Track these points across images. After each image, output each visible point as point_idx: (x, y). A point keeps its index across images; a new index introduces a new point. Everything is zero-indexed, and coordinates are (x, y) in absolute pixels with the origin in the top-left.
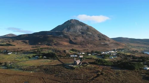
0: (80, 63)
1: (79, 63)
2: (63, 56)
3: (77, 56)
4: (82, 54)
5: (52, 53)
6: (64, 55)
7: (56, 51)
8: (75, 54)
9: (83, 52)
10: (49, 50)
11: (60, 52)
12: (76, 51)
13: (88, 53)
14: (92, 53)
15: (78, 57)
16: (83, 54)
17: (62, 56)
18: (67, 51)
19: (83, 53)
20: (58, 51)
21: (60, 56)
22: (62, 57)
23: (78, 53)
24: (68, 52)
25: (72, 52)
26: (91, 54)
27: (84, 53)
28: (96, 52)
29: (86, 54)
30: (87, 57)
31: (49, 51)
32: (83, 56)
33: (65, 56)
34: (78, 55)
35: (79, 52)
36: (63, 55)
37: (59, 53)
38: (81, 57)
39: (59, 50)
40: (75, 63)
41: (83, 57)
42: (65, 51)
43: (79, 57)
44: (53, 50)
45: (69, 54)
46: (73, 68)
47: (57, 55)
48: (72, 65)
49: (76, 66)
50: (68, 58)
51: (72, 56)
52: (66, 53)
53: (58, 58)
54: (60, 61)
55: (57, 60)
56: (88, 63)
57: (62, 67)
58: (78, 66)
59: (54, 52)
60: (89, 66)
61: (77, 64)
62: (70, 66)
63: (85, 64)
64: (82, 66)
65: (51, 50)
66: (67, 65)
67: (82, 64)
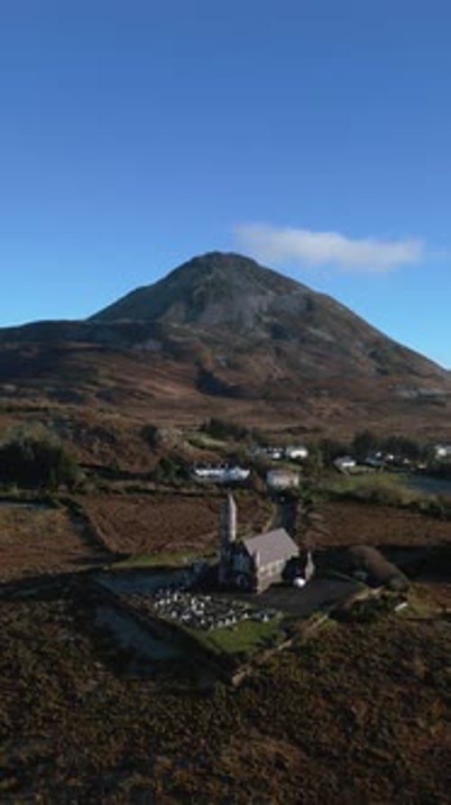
0: (294, 568)
1: (279, 564)
2: (134, 477)
3: (245, 474)
4: (284, 457)
5: (35, 445)
6: (145, 462)
7: (82, 431)
8: (232, 460)
9: (297, 445)
10: (29, 420)
11: (113, 442)
12: (240, 434)
13: (332, 452)
14: (361, 448)
15: (260, 485)
16: (297, 461)
17: (126, 475)
18: (170, 434)
19: (295, 453)
20: (98, 432)
21: (110, 473)
22: (119, 484)
23: (260, 452)
24: (175, 441)
25: (209, 442)
26: (353, 458)
27: (303, 453)
28: (390, 446)
29: (320, 456)
31: (27, 434)
32: (304, 473)
33: (149, 477)
34: (261, 470)
35: (266, 445)
36: (137, 468)
37: (106, 447)
38: (281, 480)
39: (107, 428)
40: (231, 574)
41: (296, 481)
42: (149, 435)
43: (270, 488)
44: (60, 422)
45: (179, 460)
46: (210, 654)
47: (83, 465)
48: (196, 606)
49: (249, 612)
50: (166, 493)
51: (205, 472)
52: (159, 451)
53: (84, 493)
54: (80, 527)
55: (60, 514)
56: (392, 568)
57: (63, 624)
58: (280, 615)
59: (64, 436)
60: (411, 615)
61: (254, 581)
62: (172, 627)
63: (351, 576)
64: (321, 621)
65: (40, 425)
66: (135, 602)
67: (315, 577)
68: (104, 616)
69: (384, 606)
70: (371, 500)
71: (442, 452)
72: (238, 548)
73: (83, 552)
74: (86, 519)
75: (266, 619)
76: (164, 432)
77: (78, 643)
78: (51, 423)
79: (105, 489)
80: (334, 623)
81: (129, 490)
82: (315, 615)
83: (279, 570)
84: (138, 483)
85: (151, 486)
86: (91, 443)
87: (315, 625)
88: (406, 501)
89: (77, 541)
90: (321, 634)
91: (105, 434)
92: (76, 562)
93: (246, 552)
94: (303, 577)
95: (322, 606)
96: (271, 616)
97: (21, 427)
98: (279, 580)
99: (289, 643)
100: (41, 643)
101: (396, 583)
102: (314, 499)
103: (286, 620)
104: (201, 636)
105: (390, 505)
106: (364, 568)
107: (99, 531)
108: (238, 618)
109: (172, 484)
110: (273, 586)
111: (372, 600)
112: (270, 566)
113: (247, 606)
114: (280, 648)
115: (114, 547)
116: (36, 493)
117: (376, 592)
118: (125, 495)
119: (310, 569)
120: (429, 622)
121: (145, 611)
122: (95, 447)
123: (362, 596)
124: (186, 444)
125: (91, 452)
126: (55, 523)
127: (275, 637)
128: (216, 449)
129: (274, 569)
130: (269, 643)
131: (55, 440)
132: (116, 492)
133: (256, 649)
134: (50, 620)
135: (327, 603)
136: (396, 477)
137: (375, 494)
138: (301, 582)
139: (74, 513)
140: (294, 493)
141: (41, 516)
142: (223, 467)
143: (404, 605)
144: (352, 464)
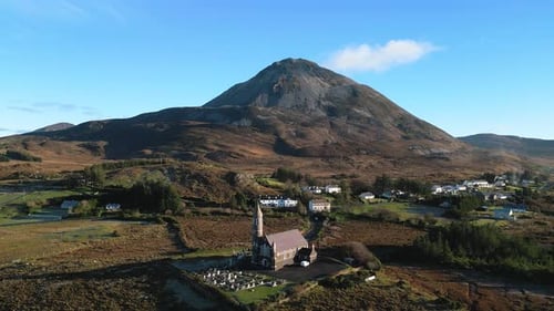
0: (302, 254)
1: (292, 252)
2: (218, 205)
3: (294, 203)
4: (324, 193)
6: (226, 196)
7: (186, 177)
8: (286, 194)
9: (333, 185)
10: (152, 170)
11: (206, 182)
12: (296, 179)
13: (358, 189)
14: (380, 187)
15: (303, 210)
16: (333, 195)
17: (213, 204)
18: (246, 178)
19: (331, 190)
20: (197, 177)
21: (201, 203)
23: (307, 189)
24: (249, 182)
25: (272, 182)
26: (373, 193)
27: (337, 190)
28: (402, 184)
29: (349, 191)
30: (356, 212)
31: (149, 179)
32: (334, 203)
33: (228, 205)
34: (305, 200)
35: (311, 183)
36: (221, 200)
37: (202, 186)
39: (203, 174)
41: (329, 207)
42: (231, 178)
43: (310, 212)
44: (172, 171)
45: (250, 194)
46: (232, 304)
47: (185, 198)
48: (231, 277)
49: (265, 281)
50: (237, 215)
51: (267, 202)
52: (237, 188)
53: (182, 215)
54: (173, 235)
55: (162, 228)
56: (371, 255)
57: (142, 289)
58: (285, 282)
59: (173, 180)
60: (376, 284)
61: (273, 262)
62: (212, 290)
63: (342, 260)
64: (313, 286)
65: (159, 172)
66: (191, 276)
67: (315, 262)
68: (171, 284)
69: (358, 278)
70: (379, 219)
71: (439, 190)
72: (263, 241)
73: (174, 249)
74: (178, 229)
75: (275, 285)
76: (241, 176)
77: (149, 299)
78: (166, 172)
79: (198, 213)
80: (321, 287)
81: (213, 213)
82: (308, 283)
83: (292, 256)
84: (221, 209)
85: (228, 211)
86: (190, 184)
87: (308, 289)
88: (402, 219)
89: (169, 242)
90: (311, 294)
91: (202, 178)
92: (162, 255)
93: (268, 244)
94: (308, 261)
95: (315, 278)
96: (279, 283)
97: (145, 174)
98: (292, 263)
99: (287, 300)
100: (126, 300)
101: (371, 264)
102: (338, 218)
103: (288, 285)
104: (228, 294)
105: (390, 222)
106: (353, 257)
107: (185, 237)
108: (256, 284)
109: (242, 209)
110: (287, 266)
111: (351, 276)
112: (285, 252)
113: (264, 277)
114: (281, 302)
115: (190, 244)
116: (151, 215)
117: (357, 270)
118: (211, 217)
119: (313, 256)
120: (387, 287)
121: (197, 280)
122: (194, 186)
123: (346, 272)
124: (256, 184)
125: (191, 189)
126: (157, 232)
127: (278, 295)
128: (277, 187)
129: (288, 255)
130: (273, 299)
131: (167, 182)
132: (204, 214)
133: (262, 302)
134: (135, 287)
135: (322, 276)
136: (401, 205)
137: (380, 215)
138: (306, 264)
139: (172, 227)
140: (324, 214)
141: (149, 229)
142: (279, 198)
143: (373, 277)
144: (372, 197)
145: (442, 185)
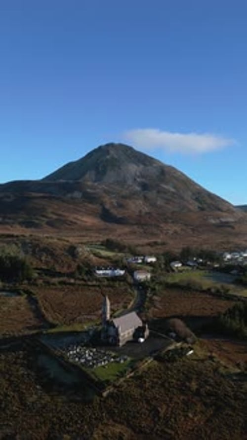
0: (139, 332)
1: (131, 331)
2: (64, 276)
3: (122, 272)
4: (144, 263)
5: (11, 259)
6: (69, 266)
7: (36, 248)
8: (116, 264)
9: (151, 255)
10: (8, 243)
11: (52, 254)
12: (121, 248)
13: (171, 258)
14: (184, 257)
15: (130, 279)
16: (151, 264)
17: (60, 274)
18: (84, 251)
19: (149, 260)
20: (45, 250)
22: (55, 280)
23: (131, 259)
24: (86, 254)
25: (104, 253)
26: (181, 262)
27: (153, 260)
28: (201, 255)
29: (162, 261)
30: (170, 280)
31: (7, 251)
32: (153, 272)
33: (71, 275)
34: (131, 271)
35: (135, 254)
36: (65, 270)
37: (49, 258)
38: (141, 276)
39: (50, 247)
40: (107, 337)
41: (149, 276)
42: (72, 251)
43: (135, 280)
44: (24, 244)
45: (88, 265)
46: (92, 380)
47: (37, 269)
48: (88, 354)
49: (114, 358)
50: (79, 285)
51: (101, 272)
52: (77, 260)
53: (37, 285)
54: (33, 307)
55: (23, 299)
56: (188, 330)
57: (22, 365)
58: (129, 359)
59: (26, 252)
60: (195, 357)
61: (119, 341)
62: (74, 366)
63: (167, 334)
64: (149, 361)
65: (14, 245)
66: (58, 352)
67: (149, 337)
69: (181, 352)
70: (186, 288)
71: (229, 256)
72: (110, 324)
73: (34, 322)
74: (36, 302)
75: (122, 361)
76: (80, 249)
77: (28, 375)
78: (20, 245)
79: (48, 283)
80: (156, 363)
81: (60, 283)
82: (147, 359)
83: (131, 334)
84: (65, 279)
85: (72, 281)
86: (41, 256)
87: (146, 364)
88: (205, 288)
89: (32, 315)
90: (149, 368)
91: (49, 251)
92: (29, 328)
93: (114, 327)
94: (143, 337)
95: (150, 354)
96: (125, 360)
97: (4, 247)
98: (131, 339)
99: (132, 374)
100: (11, 375)
101: (189, 339)
102: (157, 287)
103: (132, 361)
104: (89, 371)
105: (197, 290)
106: (175, 332)
107: (43, 310)
108: (109, 361)
109: (83, 279)
110: (128, 342)
111: (176, 350)
112: (126, 332)
113: (113, 354)
114: (128, 376)
115: (50, 319)
116: (11, 285)
117: (179, 345)
118: (59, 286)
119: (147, 333)
120: (203, 361)
121: (62, 357)
122: (43, 258)
123: (172, 347)
124: (92, 256)
125: (41, 261)
126: (20, 304)
127: (125, 371)
128: (108, 258)
129: (129, 333)
130: (122, 374)
131: (22, 256)
132: (54, 284)
133: (115, 378)
134: (15, 363)
135: (155, 351)
136: (202, 272)
137: (188, 284)
138: (142, 340)
139: (32, 300)
140: (147, 284)
141: (13, 300)
142: (110, 269)
143: (191, 352)
144: (180, 265)
145: (230, 252)
